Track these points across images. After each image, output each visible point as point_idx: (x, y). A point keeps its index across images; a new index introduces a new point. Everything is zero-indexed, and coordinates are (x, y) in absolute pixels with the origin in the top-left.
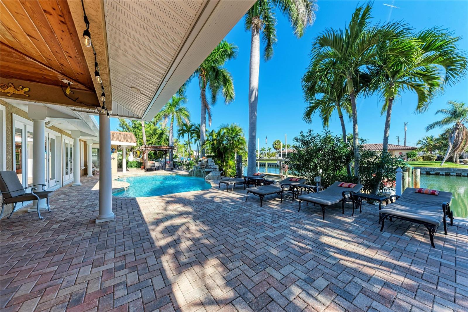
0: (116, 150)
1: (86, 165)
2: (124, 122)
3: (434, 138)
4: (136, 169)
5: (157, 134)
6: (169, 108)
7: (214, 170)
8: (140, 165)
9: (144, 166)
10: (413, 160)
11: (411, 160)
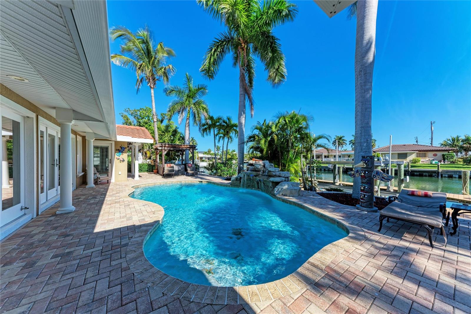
0: (126, 150)
1: (84, 170)
2: (128, 120)
3: (460, 138)
4: (147, 173)
5: (169, 131)
6: (187, 100)
7: (286, 179)
8: (152, 169)
9: (157, 169)
10: (451, 163)
11: (449, 162)
